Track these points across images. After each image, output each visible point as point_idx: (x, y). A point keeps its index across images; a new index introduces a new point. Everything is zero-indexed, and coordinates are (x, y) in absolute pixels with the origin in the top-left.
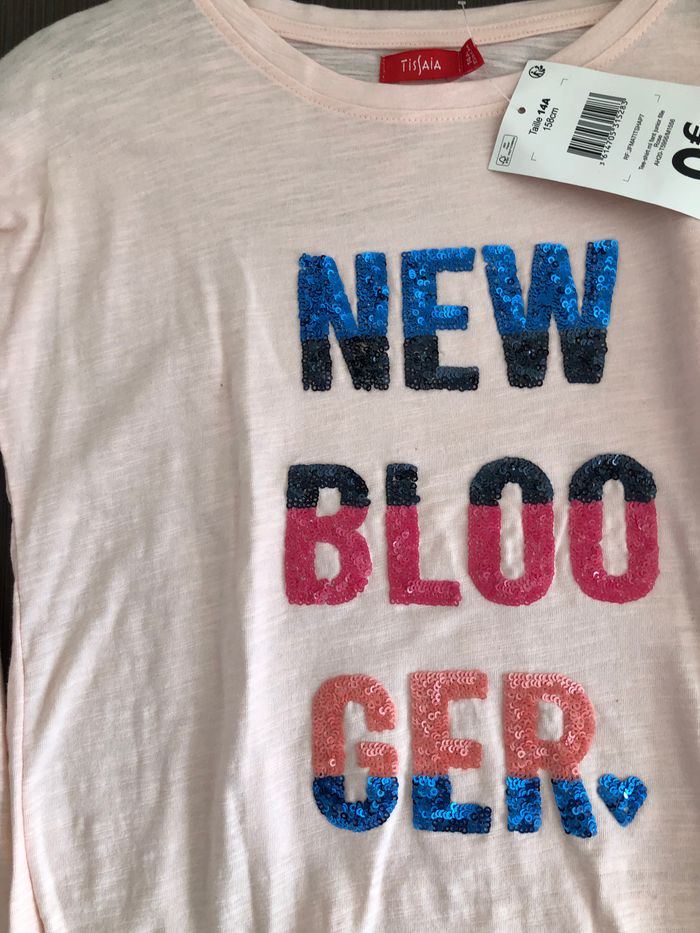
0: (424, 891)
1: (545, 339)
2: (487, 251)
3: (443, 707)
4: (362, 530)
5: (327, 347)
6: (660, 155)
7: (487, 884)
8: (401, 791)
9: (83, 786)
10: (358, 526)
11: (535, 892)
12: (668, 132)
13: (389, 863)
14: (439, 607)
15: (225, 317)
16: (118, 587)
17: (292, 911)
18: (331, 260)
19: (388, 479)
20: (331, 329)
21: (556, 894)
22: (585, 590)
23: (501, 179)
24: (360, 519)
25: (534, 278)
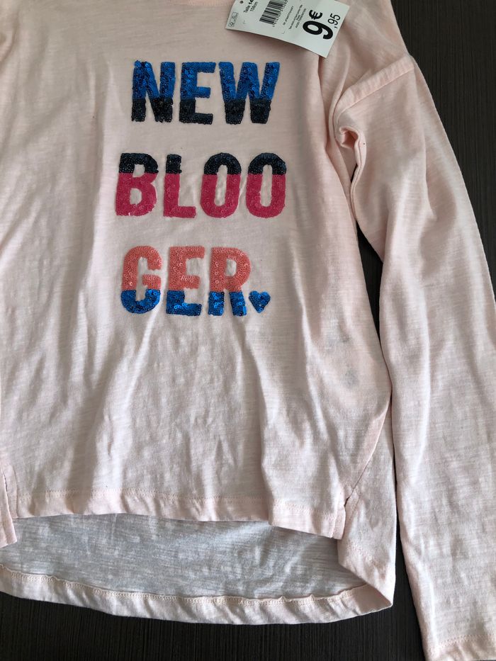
0: (169, 341)
1: (244, 103)
2: (221, 64)
3: (184, 262)
4: (153, 184)
5: (144, 102)
6: (298, 23)
7: (197, 337)
8: (162, 297)
9: (12, 294)
10: (151, 181)
11: (218, 340)
12: (303, 14)
13: (153, 329)
14: (186, 219)
15: (98, 87)
16: (36, 206)
17: (107, 349)
18: (149, 64)
19: (168, 162)
20: (147, 94)
21: (227, 341)
22: (251, 211)
23: (230, 33)
24: (153, 178)
25: (241, 78)
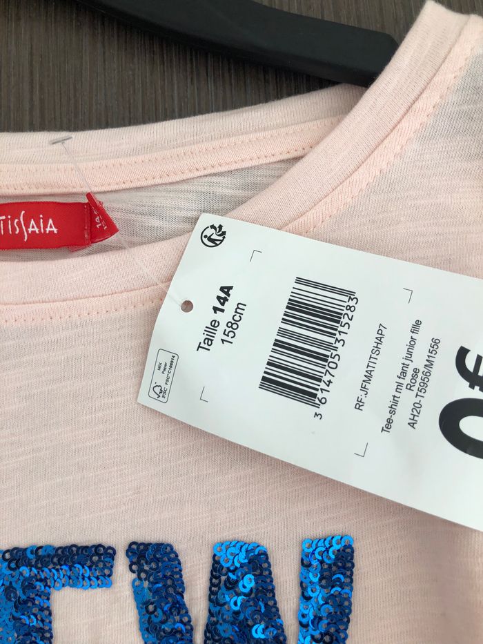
6: (417, 408)
12: (429, 364)
